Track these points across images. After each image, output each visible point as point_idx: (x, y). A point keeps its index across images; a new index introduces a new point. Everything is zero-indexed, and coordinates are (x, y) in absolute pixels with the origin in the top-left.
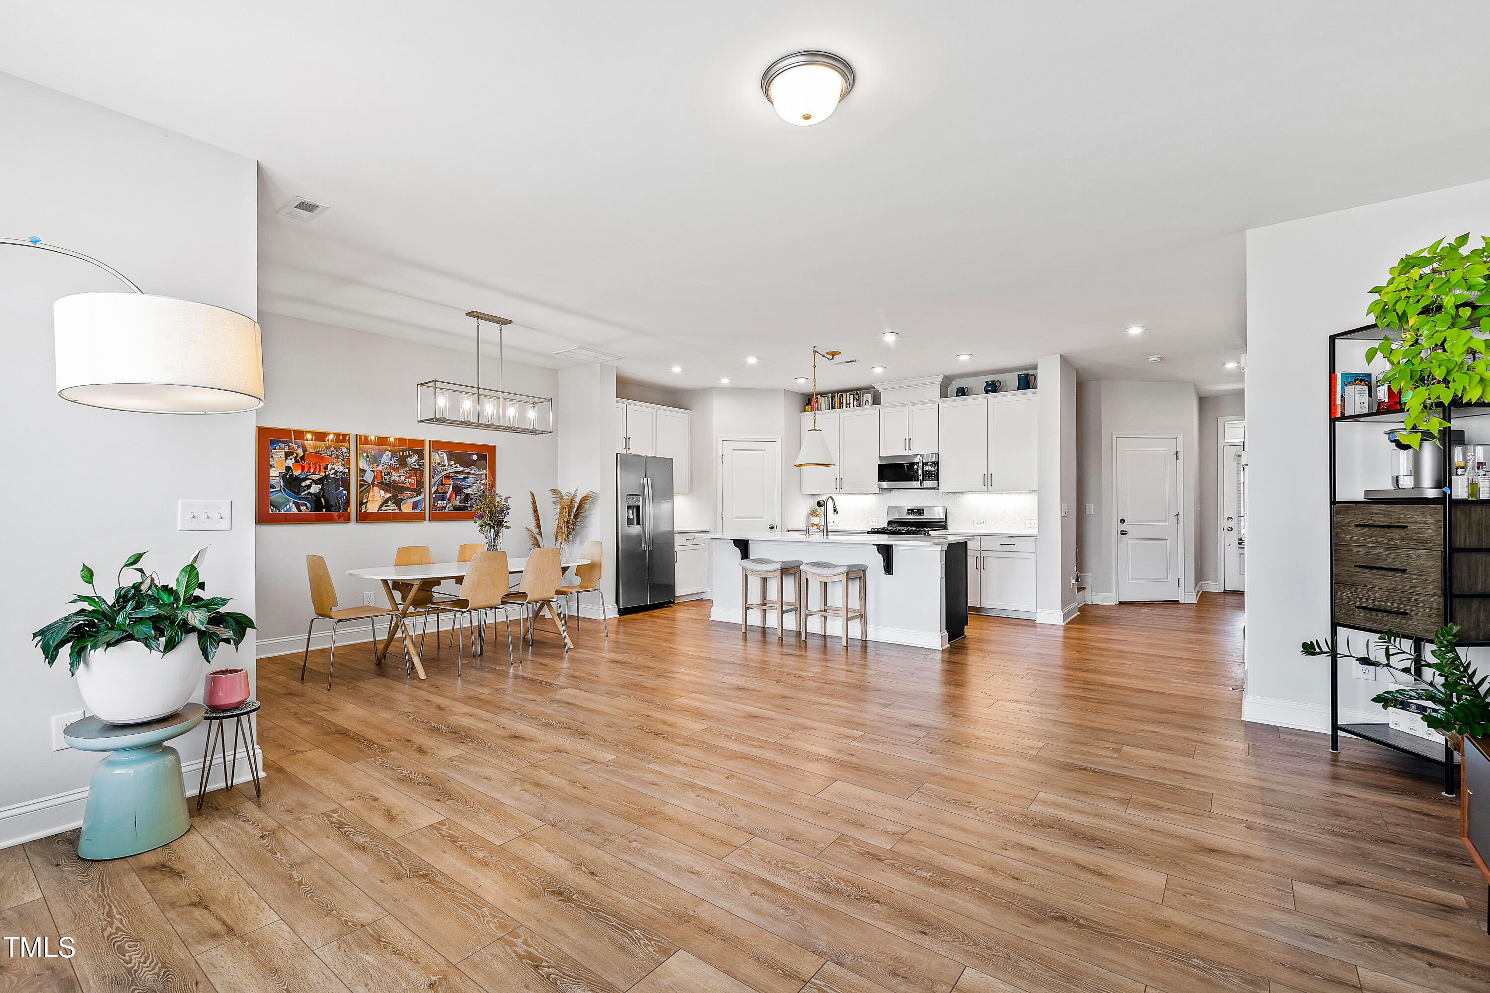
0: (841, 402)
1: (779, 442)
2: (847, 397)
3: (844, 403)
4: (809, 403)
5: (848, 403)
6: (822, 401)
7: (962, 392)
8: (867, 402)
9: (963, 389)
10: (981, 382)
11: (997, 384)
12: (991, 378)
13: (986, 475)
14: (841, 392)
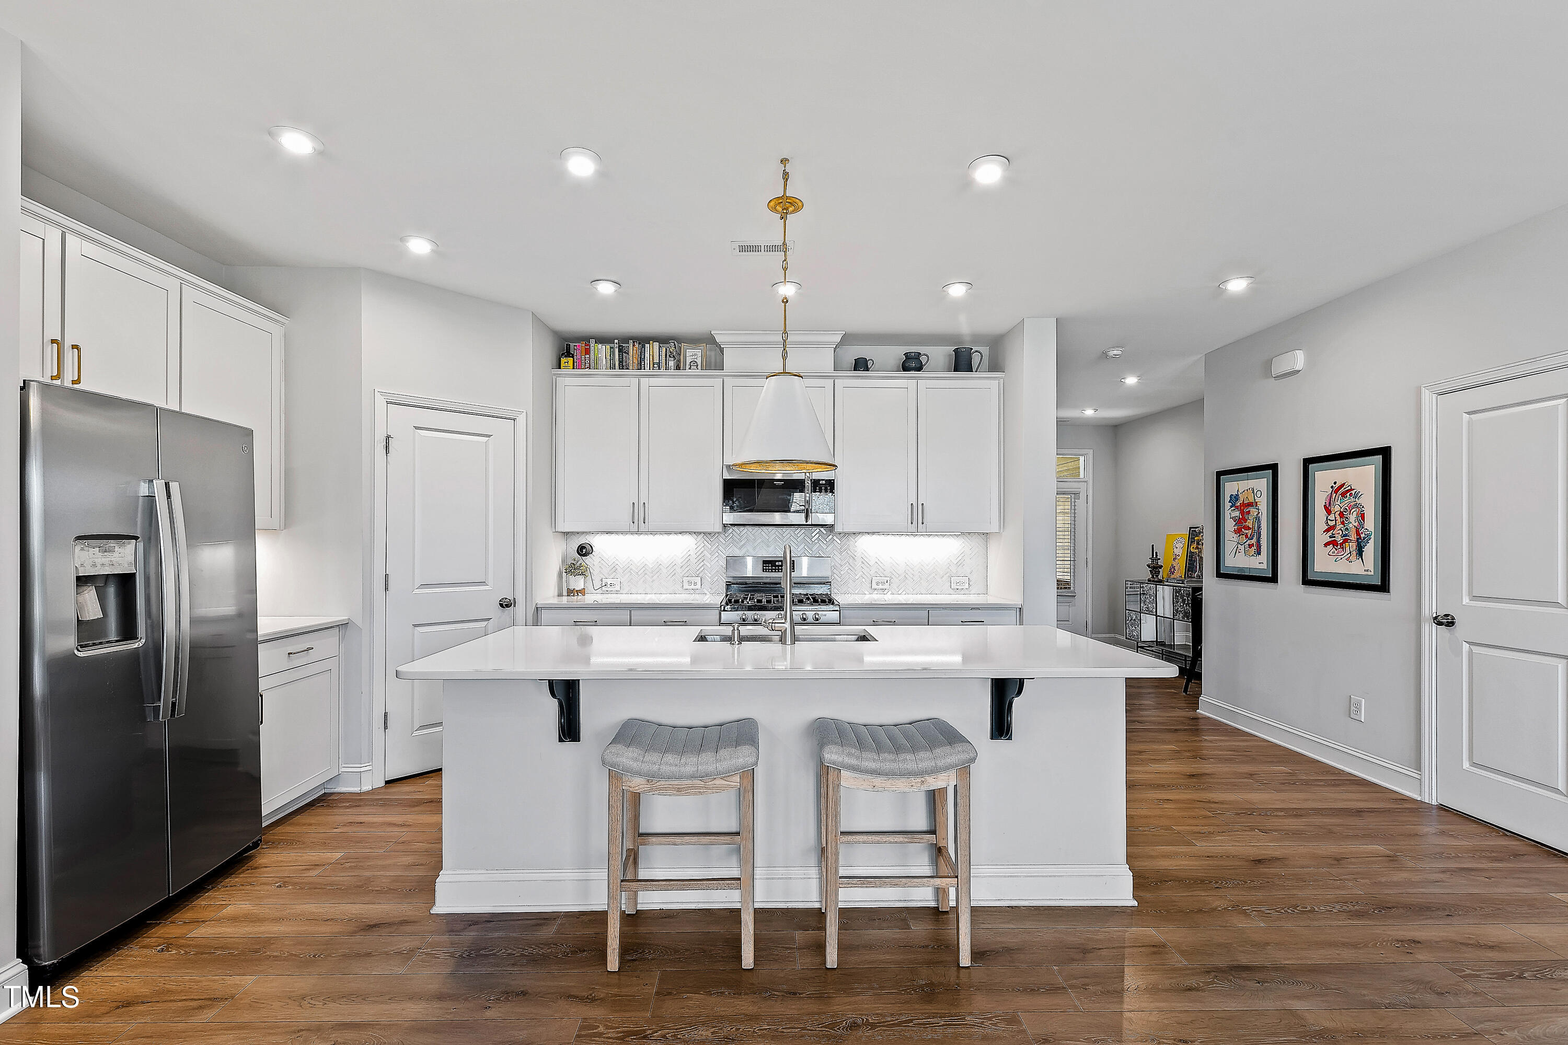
0: (641, 360)
1: (521, 420)
2: (653, 351)
3: (647, 362)
4: (568, 354)
5: (656, 360)
6: (601, 352)
7: (861, 365)
8: (694, 364)
9: (866, 361)
10: (897, 353)
11: (923, 359)
12: (913, 349)
13: (915, 505)
14: (643, 341)
